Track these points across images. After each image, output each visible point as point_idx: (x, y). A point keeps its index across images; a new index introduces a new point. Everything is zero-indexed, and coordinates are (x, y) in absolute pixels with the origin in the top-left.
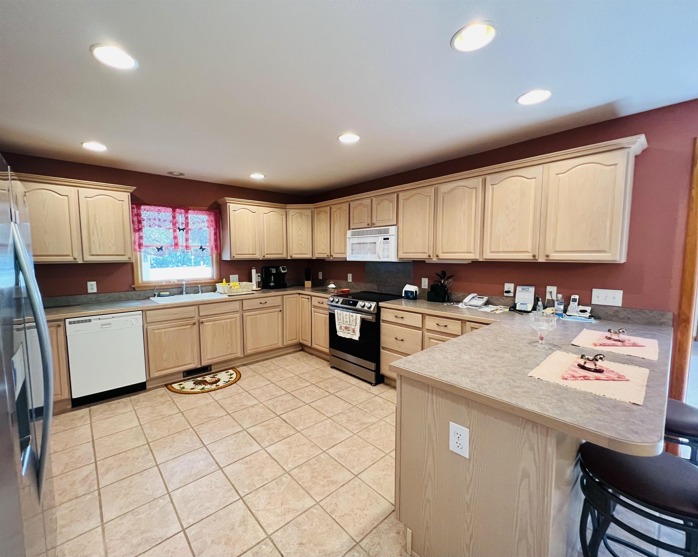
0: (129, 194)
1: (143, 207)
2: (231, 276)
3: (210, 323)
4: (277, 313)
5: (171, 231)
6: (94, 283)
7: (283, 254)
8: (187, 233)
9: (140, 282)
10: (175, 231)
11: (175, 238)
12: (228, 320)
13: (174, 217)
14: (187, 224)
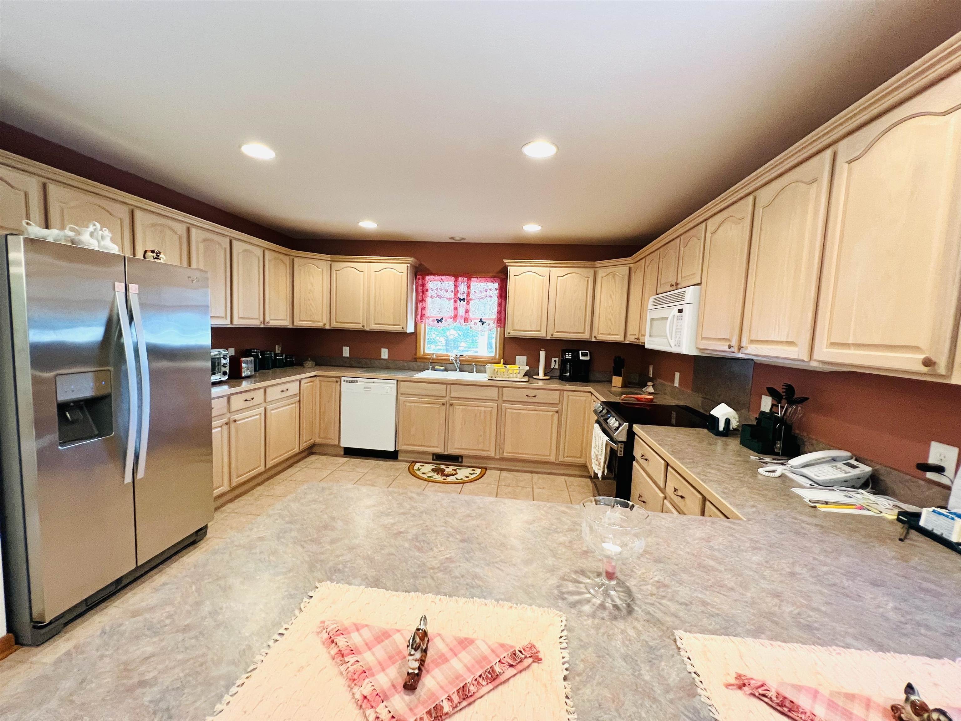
0: (409, 265)
1: (428, 277)
2: (518, 358)
3: (461, 407)
4: (551, 413)
5: (452, 301)
6: (386, 350)
7: (584, 333)
8: (468, 303)
9: (422, 353)
10: (455, 301)
11: (455, 309)
12: (483, 409)
13: (456, 286)
14: (468, 294)
